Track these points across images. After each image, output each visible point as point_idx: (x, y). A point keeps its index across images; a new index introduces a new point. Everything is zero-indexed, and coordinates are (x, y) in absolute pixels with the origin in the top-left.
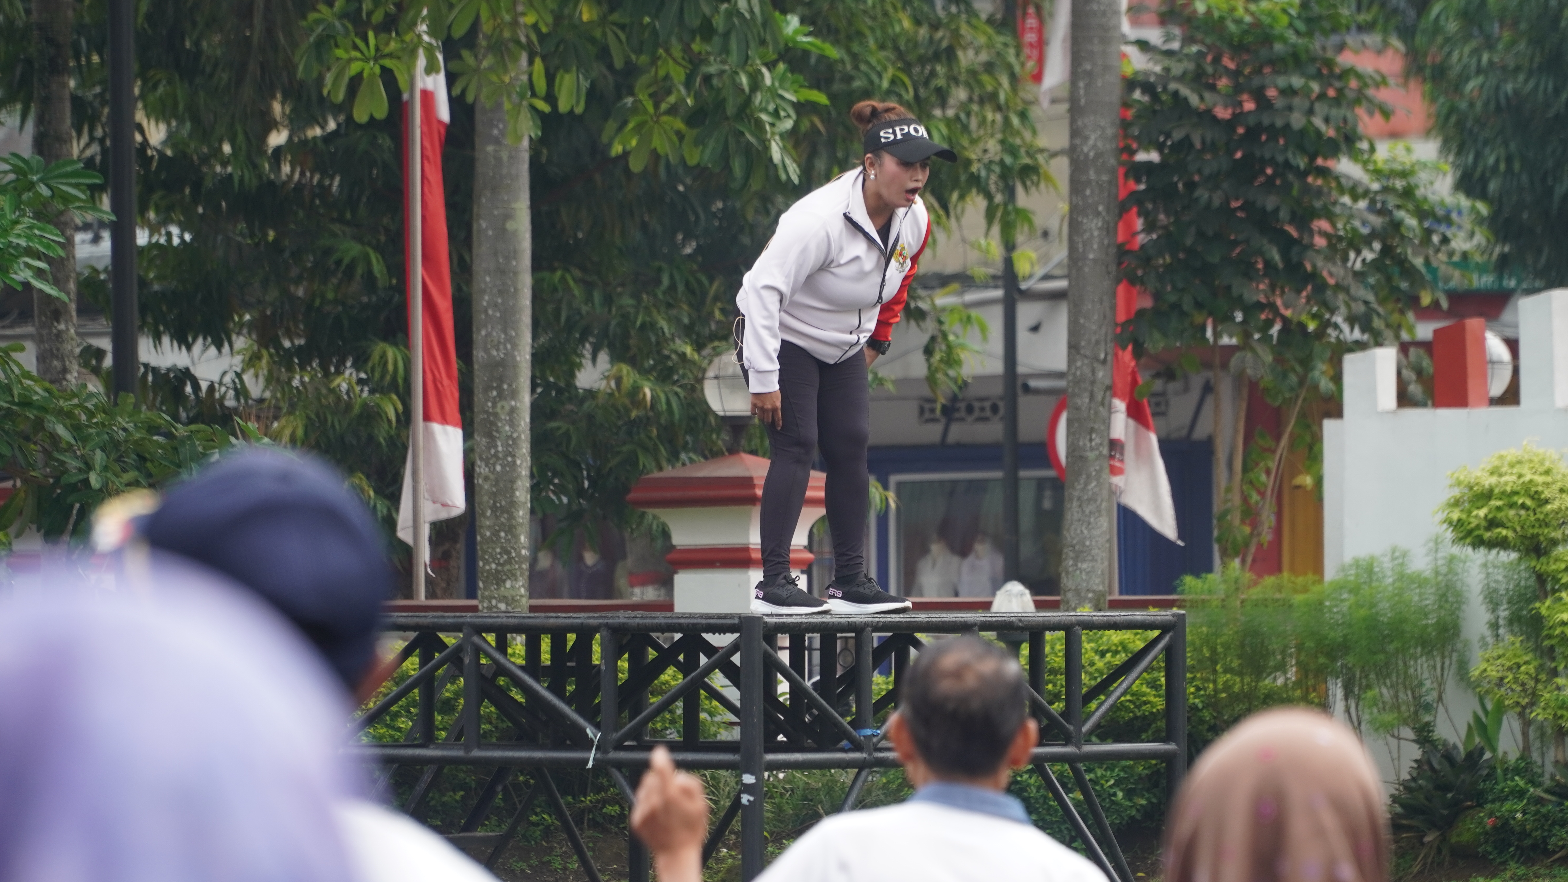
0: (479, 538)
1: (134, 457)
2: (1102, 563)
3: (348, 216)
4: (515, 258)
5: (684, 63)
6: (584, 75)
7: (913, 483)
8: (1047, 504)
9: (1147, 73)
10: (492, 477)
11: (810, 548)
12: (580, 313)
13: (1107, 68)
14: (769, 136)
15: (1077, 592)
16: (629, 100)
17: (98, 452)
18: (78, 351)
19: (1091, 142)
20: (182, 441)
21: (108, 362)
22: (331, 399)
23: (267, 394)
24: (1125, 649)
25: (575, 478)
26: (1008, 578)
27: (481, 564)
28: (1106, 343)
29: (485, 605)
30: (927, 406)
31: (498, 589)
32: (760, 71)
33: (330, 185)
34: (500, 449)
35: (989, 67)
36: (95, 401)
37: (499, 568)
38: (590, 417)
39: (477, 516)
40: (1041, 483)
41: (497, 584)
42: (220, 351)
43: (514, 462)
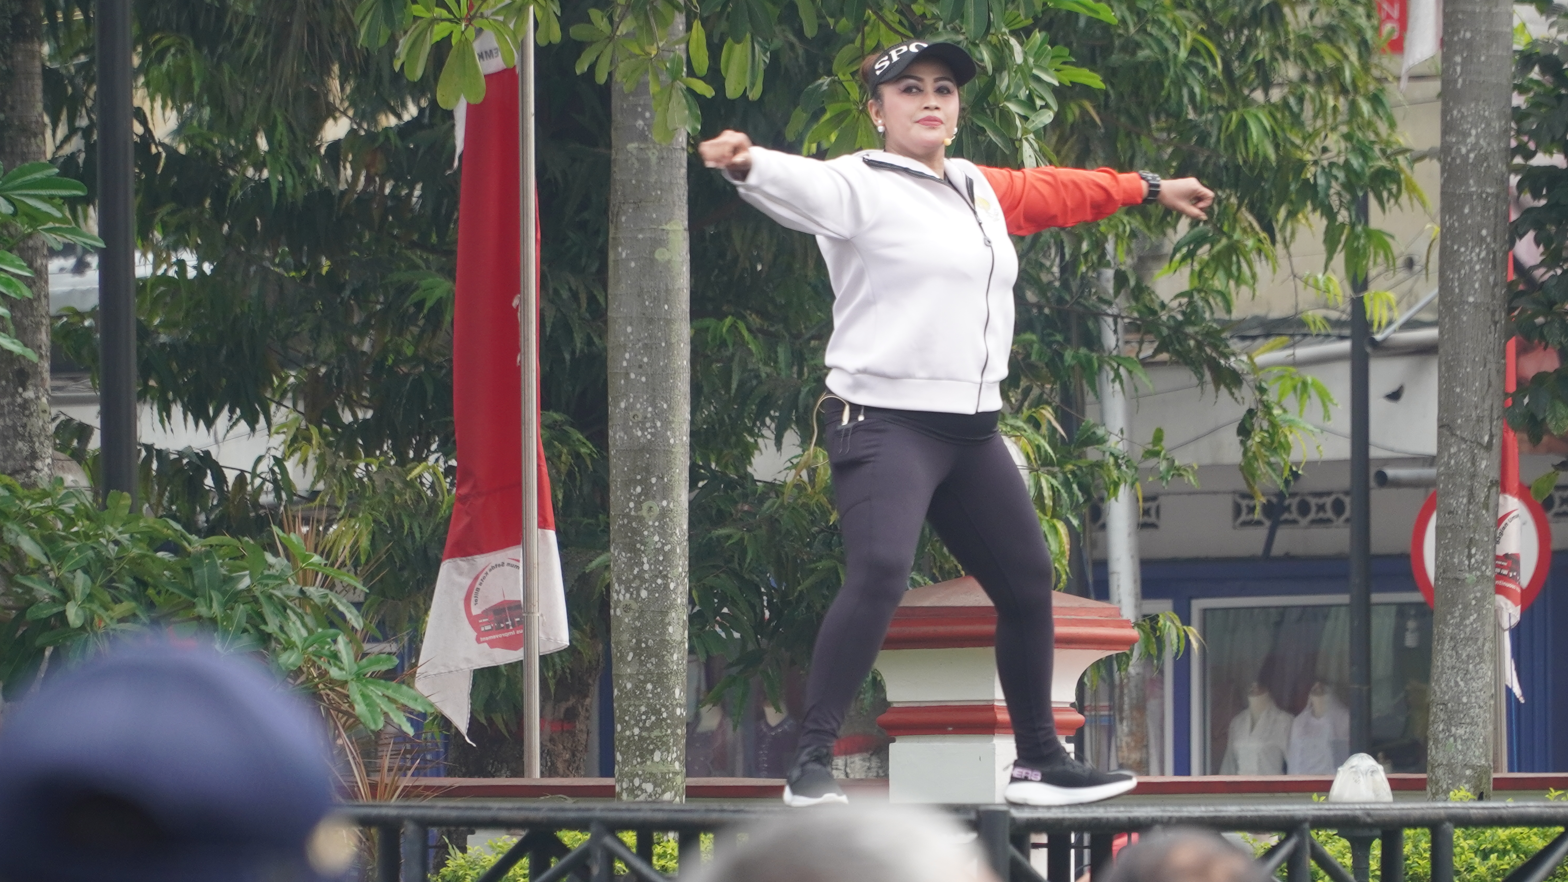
0: (616, 692)
1: (129, 580)
2: (1485, 728)
3: (434, 239)
4: (667, 301)
5: (901, 29)
6: (762, 46)
7: (1226, 610)
8: (1410, 640)
9: (1547, 43)
10: (635, 606)
11: (1080, 705)
12: (757, 377)
13: (1493, 37)
14: (1019, 135)
15: (1450, 768)
16: (825, 81)
17: (80, 574)
18: (52, 427)
19: (1471, 140)
20: (198, 559)
21: (95, 443)
22: (408, 496)
23: (320, 486)
24: (1516, 847)
25: (753, 607)
26: (1356, 748)
27: (619, 728)
28: (1491, 422)
29: (625, 785)
30: (1244, 503)
31: (643, 762)
32: (1007, 43)
33: (410, 195)
34: (646, 567)
35: (1330, 33)
36: (74, 502)
37: (644, 734)
38: (773, 521)
39: (614, 660)
40: (1402, 610)
41: (642, 756)
42: (253, 429)
43: (666, 586)
